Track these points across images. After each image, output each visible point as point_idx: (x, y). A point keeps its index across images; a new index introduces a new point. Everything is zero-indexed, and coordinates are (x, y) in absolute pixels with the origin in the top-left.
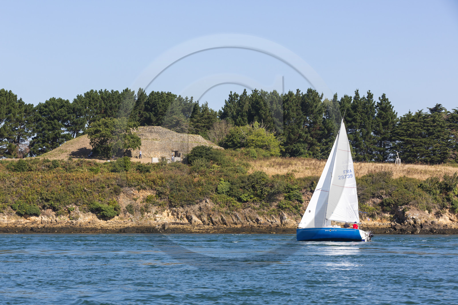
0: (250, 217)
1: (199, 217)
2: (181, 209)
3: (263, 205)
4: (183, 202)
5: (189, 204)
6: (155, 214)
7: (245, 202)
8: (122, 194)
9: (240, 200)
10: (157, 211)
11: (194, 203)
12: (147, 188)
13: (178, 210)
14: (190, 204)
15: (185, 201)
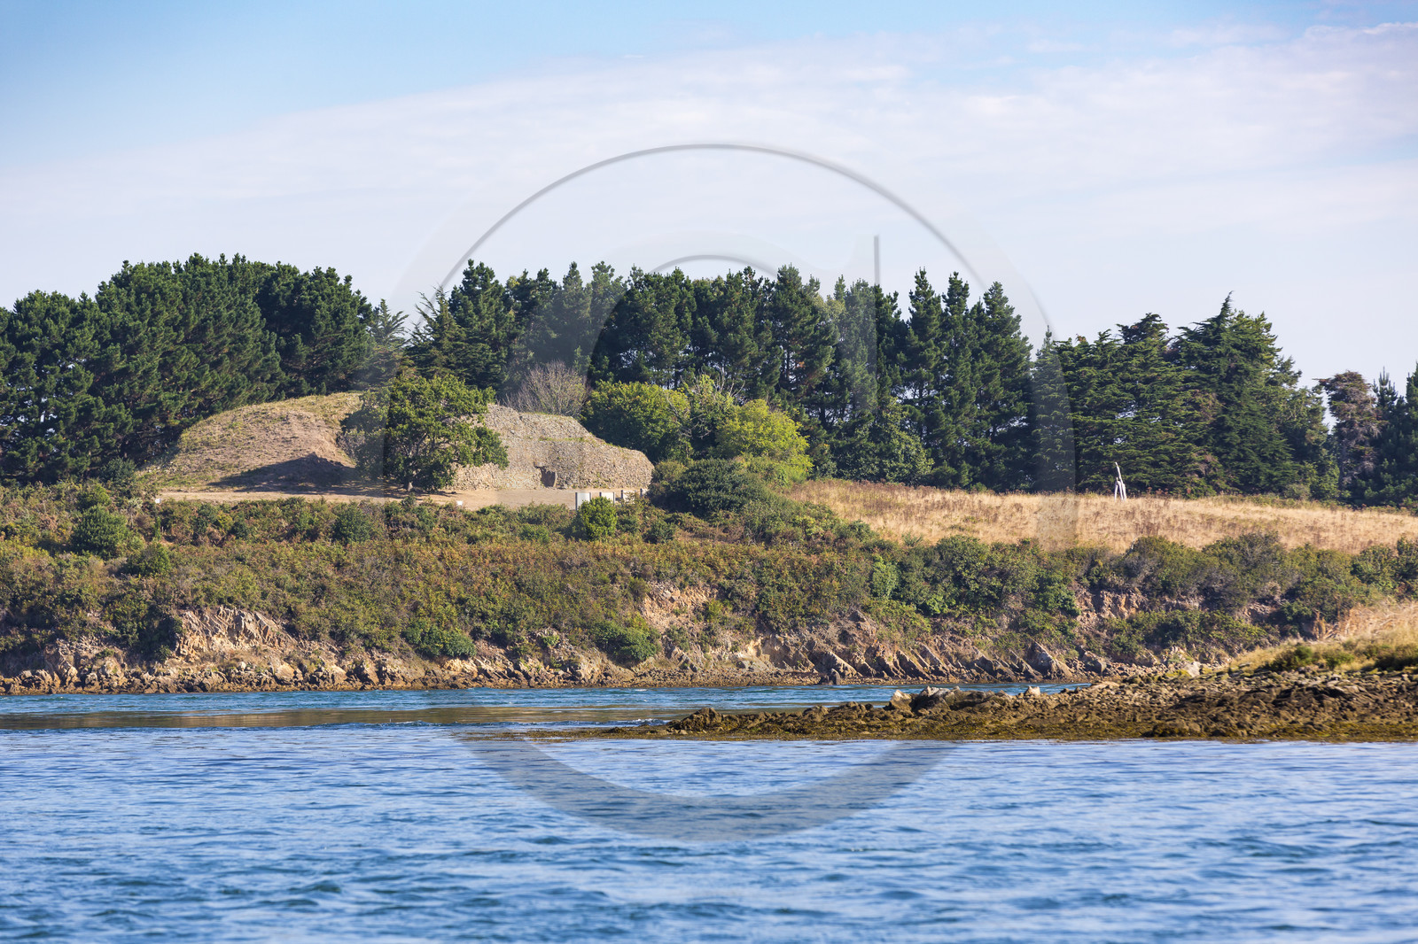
0: (957, 655)
1: (847, 656)
2: (793, 638)
3: (984, 625)
4: (799, 618)
5: (813, 624)
6: (735, 649)
7: (936, 616)
8: (647, 600)
9: (925, 610)
10: (735, 643)
11: (825, 621)
12: (701, 583)
13: (785, 639)
14: (816, 624)
15: (803, 616)
